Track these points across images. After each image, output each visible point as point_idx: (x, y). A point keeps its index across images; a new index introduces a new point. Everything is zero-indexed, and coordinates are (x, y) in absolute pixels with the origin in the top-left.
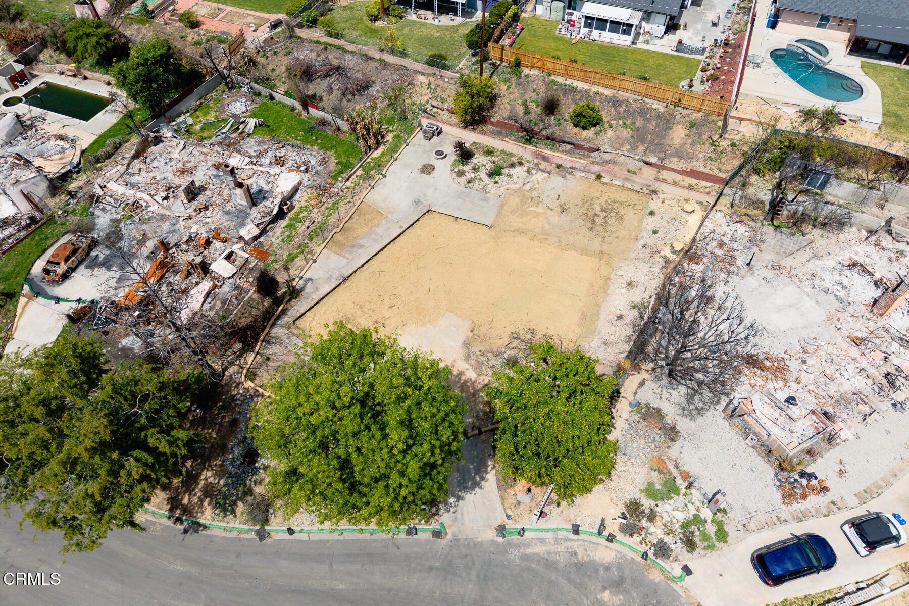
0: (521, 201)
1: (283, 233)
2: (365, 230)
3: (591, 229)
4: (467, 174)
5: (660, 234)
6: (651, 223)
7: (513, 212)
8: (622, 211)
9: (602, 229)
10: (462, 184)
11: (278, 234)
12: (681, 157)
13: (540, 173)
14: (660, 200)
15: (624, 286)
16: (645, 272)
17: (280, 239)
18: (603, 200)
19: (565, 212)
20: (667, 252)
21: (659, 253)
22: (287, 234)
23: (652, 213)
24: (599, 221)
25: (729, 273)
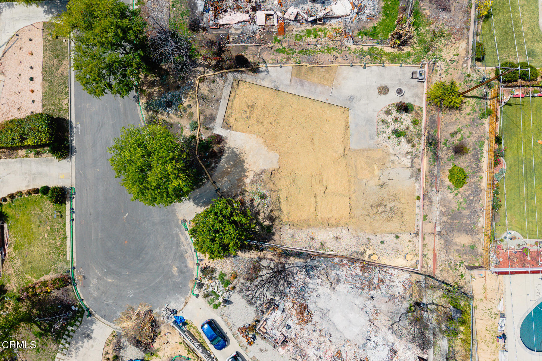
0: (380, 159)
1: (302, 31)
2: (316, 80)
3: (372, 206)
4: (390, 116)
5: (382, 246)
6: (389, 239)
7: (368, 157)
8: (395, 219)
9: (375, 212)
10: (380, 117)
11: (300, 29)
12: (446, 245)
13: (410, 161)
14: (411, 239)
15: (335, 235)
16: (349, 244)
17: (297, 33)
18: (399, 205)
19: (380, 187)
20: (368, 252)
21: (367, 248)
22: (302, 34)
23: (397, 237)
24: (381, 209)
25: (362, 288)
